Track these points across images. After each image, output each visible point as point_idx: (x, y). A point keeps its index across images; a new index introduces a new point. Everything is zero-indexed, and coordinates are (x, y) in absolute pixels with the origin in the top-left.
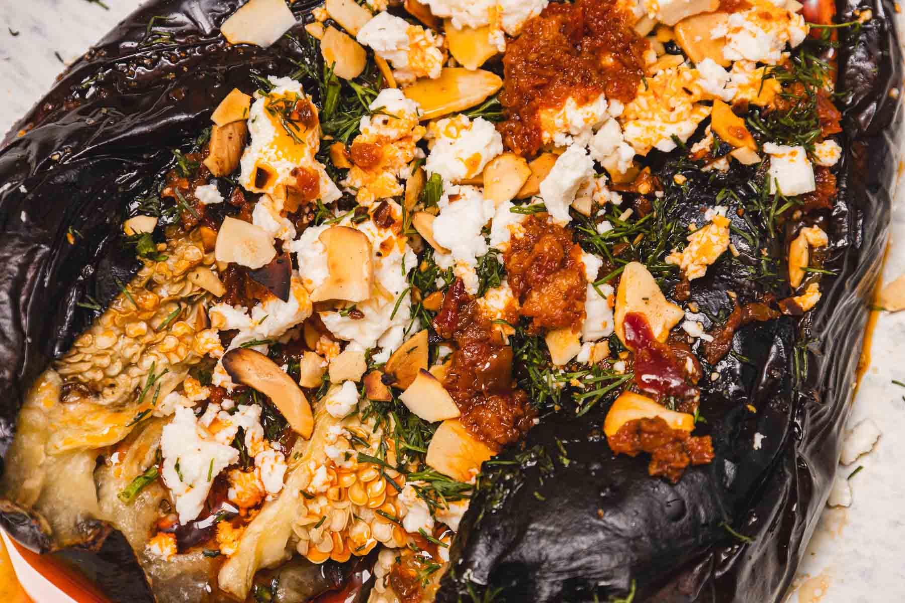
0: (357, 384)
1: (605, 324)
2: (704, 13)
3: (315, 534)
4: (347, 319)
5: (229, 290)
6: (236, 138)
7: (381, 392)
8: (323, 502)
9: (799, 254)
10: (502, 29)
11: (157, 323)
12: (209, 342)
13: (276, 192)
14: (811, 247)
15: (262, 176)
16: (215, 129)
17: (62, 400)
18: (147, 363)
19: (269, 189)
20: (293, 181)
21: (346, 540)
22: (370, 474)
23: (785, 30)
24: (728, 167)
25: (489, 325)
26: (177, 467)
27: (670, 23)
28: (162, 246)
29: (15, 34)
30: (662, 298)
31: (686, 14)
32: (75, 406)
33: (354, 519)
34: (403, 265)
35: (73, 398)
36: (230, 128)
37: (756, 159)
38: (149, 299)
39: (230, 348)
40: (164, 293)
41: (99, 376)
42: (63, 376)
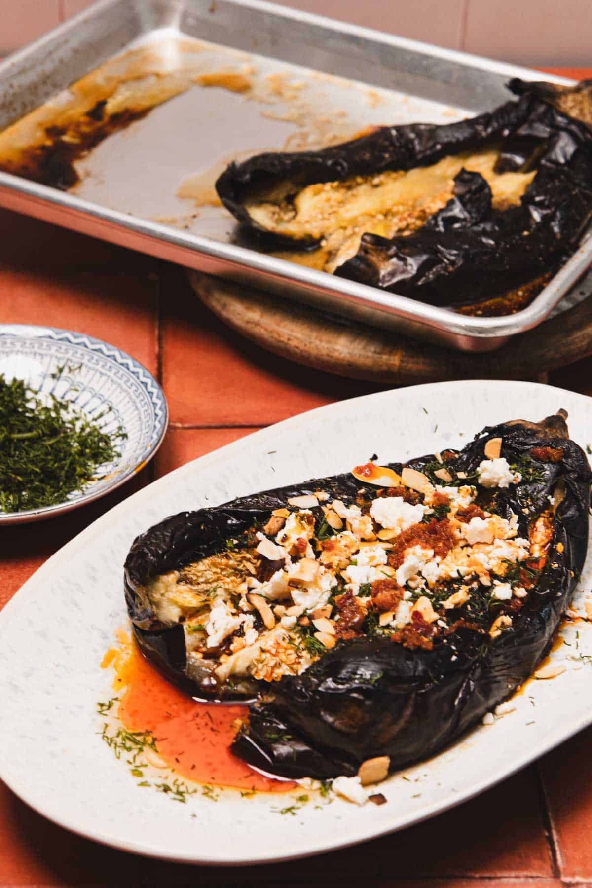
0: (297, 618)
1: (406, 617)
2: (485, 543)
3: (260, 666)
4: (301, 592)
5: (258, 574)
6: (280, 523)
7: (305, 621)
8: (268, 655)
9: (498, 623)
10: (400, 527)
11: (224, 573)
12: (243, 588)
13: (289, 545)
14: (503, 623)
15: (285, 538)
16: (273, 517)
17: (178, 582)
18: (215, 584)
19: (286, 544)
20: (297, 542)
21: (272, 673)
22: (291, 651)
23: (517, 552)
24: (477, 587)
25: (358, 607)
26: (213, 624)
27: (471, 544)
28: (237, 550)
29: (207, 499)
30: (432, 609)
31: (478, 540)
32: (183, 587)
33: (278, 665)
34: (331, 582)
35: (182, 583)
36: (278, 519)
37: (489, 584)
38: (224, 561)
39: (251, 592)
40: (231, 562)
41: (195, 578)
42: (180, 575)
